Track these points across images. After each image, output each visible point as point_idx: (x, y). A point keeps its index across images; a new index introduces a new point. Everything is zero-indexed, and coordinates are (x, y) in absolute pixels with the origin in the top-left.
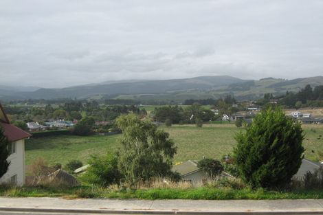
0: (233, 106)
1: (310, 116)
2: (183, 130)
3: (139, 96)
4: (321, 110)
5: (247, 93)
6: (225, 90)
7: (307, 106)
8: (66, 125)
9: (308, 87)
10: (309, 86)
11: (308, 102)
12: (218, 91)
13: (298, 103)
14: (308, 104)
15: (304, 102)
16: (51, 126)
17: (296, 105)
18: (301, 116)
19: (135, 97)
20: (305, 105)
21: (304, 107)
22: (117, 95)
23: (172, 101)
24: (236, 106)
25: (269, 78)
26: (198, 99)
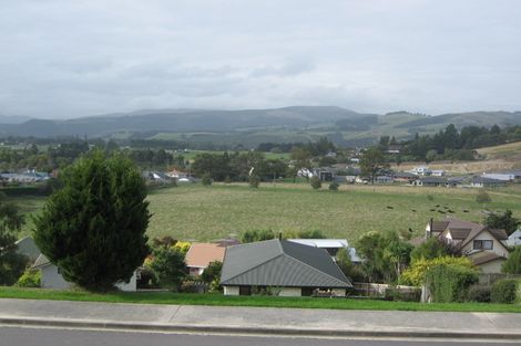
0: (329, 155)
1: (443, 174)
2: (226, 192)
3: (189, 135)
4: (465, 165)
5: (363, 134)
6: (329, 129)
7: (445, 159)
8: (37, 179)
9: (451, 128)
10: (452, 126)
11: (447, 151)
12: (318, 130)
13: (431, 153)
14: (446, 154)
15: (441, 152)
16: (10, 180)
17: (427, 157)
18: (429, 174)
19: (183, 136)
20: (441, 156)
21: (439, 159)
22: (156, 133)
23: (240, 145)
24: (334, 154)
25: (400, 113)
26: (280, 143)
